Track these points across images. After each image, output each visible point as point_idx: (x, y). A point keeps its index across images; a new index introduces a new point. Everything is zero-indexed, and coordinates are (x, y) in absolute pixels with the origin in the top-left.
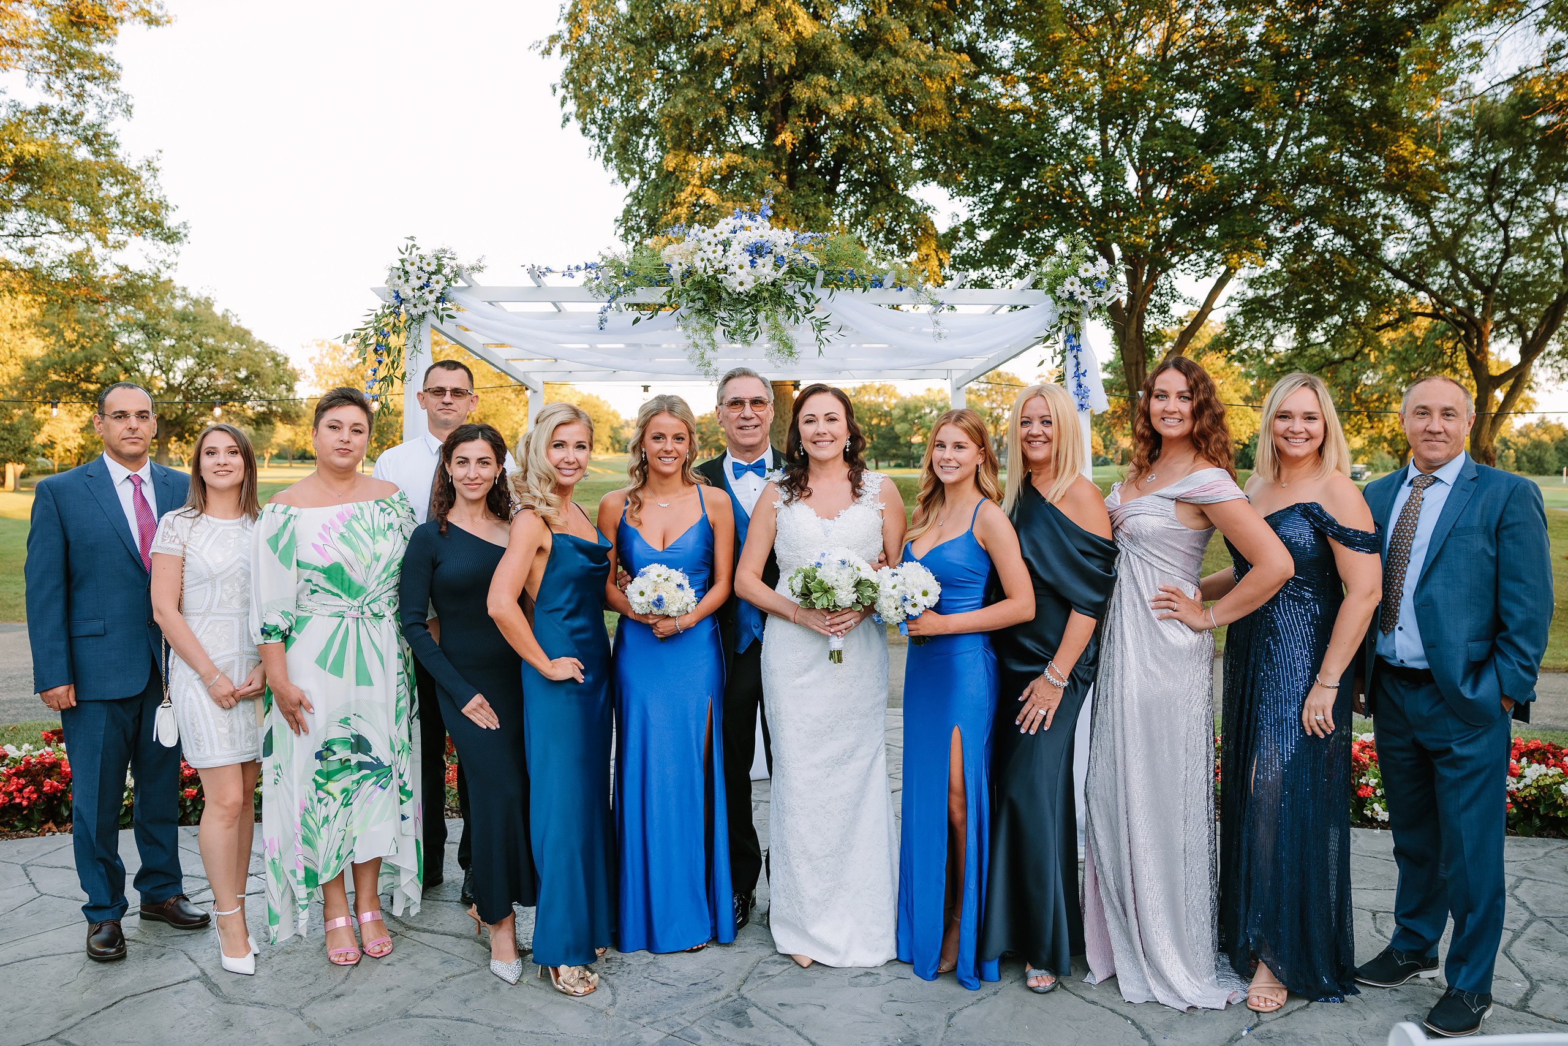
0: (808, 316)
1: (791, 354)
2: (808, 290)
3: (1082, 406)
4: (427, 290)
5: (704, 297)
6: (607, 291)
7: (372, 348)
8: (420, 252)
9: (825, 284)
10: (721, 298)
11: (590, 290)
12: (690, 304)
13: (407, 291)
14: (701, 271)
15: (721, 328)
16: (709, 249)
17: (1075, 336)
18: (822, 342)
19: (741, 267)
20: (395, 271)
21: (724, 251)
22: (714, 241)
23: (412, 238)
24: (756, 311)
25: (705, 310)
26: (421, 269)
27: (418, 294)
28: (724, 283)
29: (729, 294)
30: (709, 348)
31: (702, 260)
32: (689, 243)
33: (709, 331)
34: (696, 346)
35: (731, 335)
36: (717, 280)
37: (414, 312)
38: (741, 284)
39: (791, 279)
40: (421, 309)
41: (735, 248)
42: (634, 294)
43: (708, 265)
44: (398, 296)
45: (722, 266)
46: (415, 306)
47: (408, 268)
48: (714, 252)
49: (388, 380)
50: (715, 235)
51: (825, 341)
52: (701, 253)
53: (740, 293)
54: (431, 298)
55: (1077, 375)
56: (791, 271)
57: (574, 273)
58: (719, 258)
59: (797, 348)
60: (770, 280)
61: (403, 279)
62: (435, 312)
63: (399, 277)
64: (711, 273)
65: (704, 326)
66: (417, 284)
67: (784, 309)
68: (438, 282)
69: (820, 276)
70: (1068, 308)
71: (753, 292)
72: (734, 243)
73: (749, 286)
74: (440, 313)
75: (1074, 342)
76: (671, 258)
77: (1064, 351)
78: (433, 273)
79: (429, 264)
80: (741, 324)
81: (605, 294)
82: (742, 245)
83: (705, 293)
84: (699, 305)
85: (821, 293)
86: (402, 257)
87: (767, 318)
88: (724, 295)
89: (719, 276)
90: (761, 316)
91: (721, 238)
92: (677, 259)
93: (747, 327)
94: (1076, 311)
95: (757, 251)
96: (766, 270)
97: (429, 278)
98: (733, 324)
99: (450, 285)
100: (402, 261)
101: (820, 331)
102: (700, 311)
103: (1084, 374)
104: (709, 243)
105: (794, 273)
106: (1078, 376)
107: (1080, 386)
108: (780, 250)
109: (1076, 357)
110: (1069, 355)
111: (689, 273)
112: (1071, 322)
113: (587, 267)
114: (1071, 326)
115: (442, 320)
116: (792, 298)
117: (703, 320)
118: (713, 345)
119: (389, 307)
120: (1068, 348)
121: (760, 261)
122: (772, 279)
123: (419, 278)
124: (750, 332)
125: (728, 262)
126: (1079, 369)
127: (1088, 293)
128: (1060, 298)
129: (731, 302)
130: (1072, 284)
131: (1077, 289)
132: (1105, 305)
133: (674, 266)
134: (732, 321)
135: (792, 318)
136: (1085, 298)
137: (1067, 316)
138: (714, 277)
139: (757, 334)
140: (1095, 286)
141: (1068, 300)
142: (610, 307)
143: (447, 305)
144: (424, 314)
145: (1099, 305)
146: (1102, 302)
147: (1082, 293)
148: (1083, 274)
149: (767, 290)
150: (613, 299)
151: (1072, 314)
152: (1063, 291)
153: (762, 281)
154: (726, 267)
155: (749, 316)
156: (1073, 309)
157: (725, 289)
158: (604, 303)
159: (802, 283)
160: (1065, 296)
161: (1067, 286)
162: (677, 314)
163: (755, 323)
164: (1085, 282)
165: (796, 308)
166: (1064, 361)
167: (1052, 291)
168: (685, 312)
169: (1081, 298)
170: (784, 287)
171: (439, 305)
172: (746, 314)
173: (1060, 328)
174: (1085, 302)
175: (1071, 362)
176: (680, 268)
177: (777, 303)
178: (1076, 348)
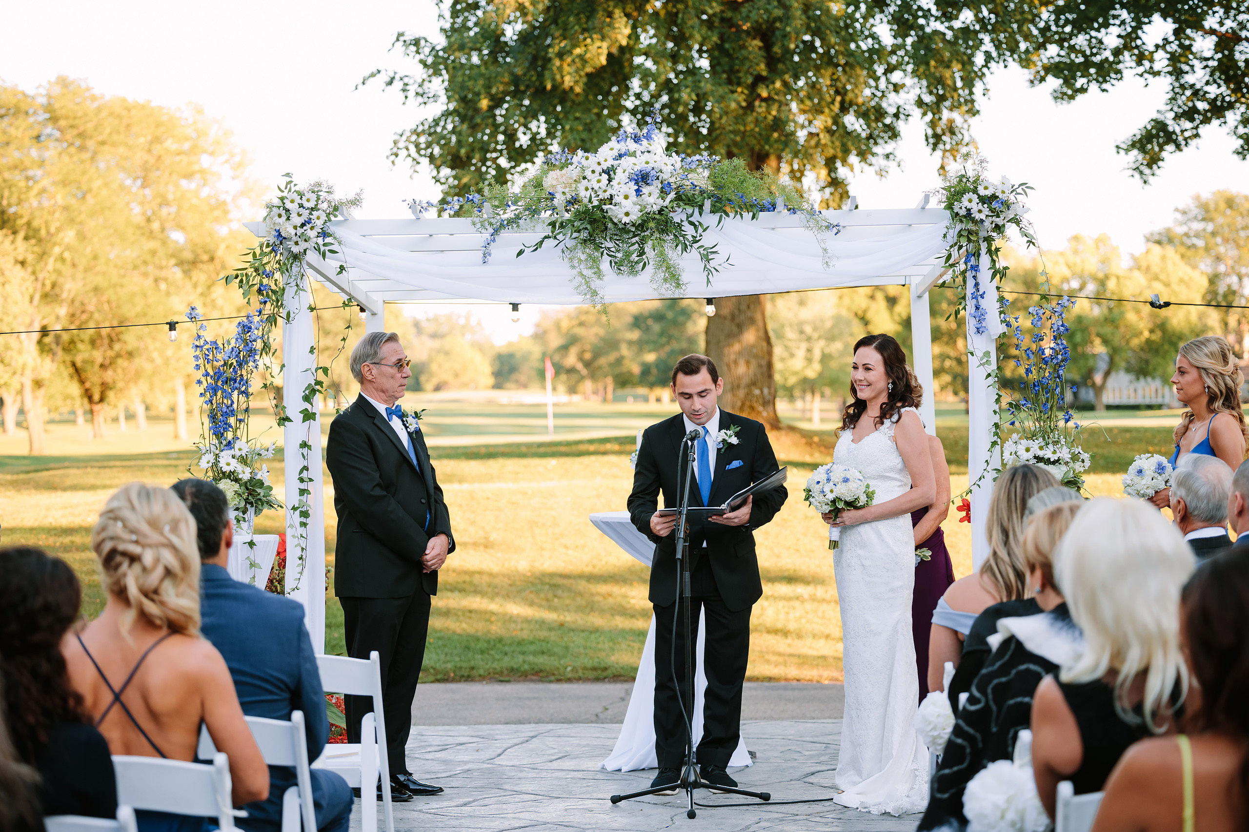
0: (696, 245)
1: (678, 285)
2: (696, 217)
3: (979, 329)
4: (308, 226)
5: (589, 227)
6: (491, 224)
7: (256, 288)
8: (297, 188)
9: (714, 211)
10: (606, 228)
11: (474, 224)
12: (575, 235)
13: (288, 230)
14: (586, 201)
15: (606, 259)
16: (594, 178)
17: (974, 255)
18: (710, 273)
19: (626, 197)
20: (274, 209)
21: (610, 180)
22: (598, 169)
23: (288, 175)
24: (643, 241)
25: (589, 241)
26: (301, 206)
27: (300, 231)
28: (610, 214)
29: (615, 224)
30: (596, 277)
31: (587, 189)
32: (572, 172)
33: (595, 262)
34: (582, 276)
35: (617, 265)
36: (602, 210)
37: (295, 249)
38: (627, 214)
39: (678, 206)
40: (303, 245)
41: (620, 176)
42: (518, 226)
43: (593, 195)
44: (280, 235)
45: (607, 195)
46: (297, 243)
47: (288, 205)
48: (599, 181)
49: (272, 320)
50: (599, 164)
51: (713, 271)
52: (585, 182)
53: (625, 224)
54: (312, 234)
55: (974, 297)
56: (679, 198)
58: (604, 188)
59: (684, 278)
60: (656, 208)
61: (284, 218)
62: (317, 249)
63: (280, 216)
64: (596, 203)
65: (590, 256)
66: (298, 221)
67: (672, 237)
68: (318, 218)
69: (708, 204)
70: (964, 226)
71: (639, 222)
72: (619, 171)
73: (635, 216)
74: (322, 249)
75: (973, 261)
76: (553, 186)
77: (965, 271)
78: (312, 209)
79: (308, 200)
80: (628, 255)
81: (488, 227)
82: (627, 174)
83: (590, 223)
84: (584, 235)
85: (710, 219)
86: (280, 194)
87: (654, 247)
88: (610, 225)
89: (605, 207)
90: (648, 246)
91: (605, 166)
92: (560, 189)
93: (634, 257)
94: (974, 228)
95: (642, 178)
96: (652, 199)
97: (311, 214)
98: (619, 255)
99: (330, 220)
100: (282, 199)
101: (708, 260)
102: (585, 241)
103: (982, 296)
104: (593, 172)
105: (682, 200)
106: (976, 298)
107: (977, 308)
108: (665, 176)
109: (974, 277)
110: (969, 275)
111: (574, 201)
112: (969, 240)
114: (971, 245)
115: (324, 256)
117: (589, 250)
118: (599, 276)
119: (268, 245)
120: (969, 268)
121: (645, 190)
122: (659, 208)
123: (299, 215)
124: (637, 263)
125: (613, 193)
126: (978, 290)
127: (986, 211)
128: (957, 214)
129: (618, 232)
130: (970, 201)
131: (975, 206)
132: (1004, 225)
133: (557, 195)
134: (618, 251)
135: (679, 247)
136: (982, 216)
137: (965, 233)
138: (599, 207)
139: (645, 264)
140: (994, 205)
141: (965, 217)
142: (494, 240)
143: (328, 240)
144: (305, 251)
145: (997, 225)
146: (1000, 223)
147: (980, 211)
148: (982, 192)
149: (654, 219)
150: (496, 231)
151: (970, 232)
152: (961, 207)
153: (649, 209)
154: (611, 197)
155: (636, 246)
156: (971, 226)
157: (611, 220)
158: (486, 235)
159: (689, 210)
160: (963, 212)
161: (965, 203)
162: (562, 245)
163: (642, 253)
164: (983, 200)
165: (684, 236)
166: (965, 281)
167: (950, 207)
168: (570, 243)
169: (978, 216)
170: (671, 214)
171: (320, 241)
172: (633, 244)
173: (960, 247)
174: (982, 221)
175: (970, 283)
176: (563, 198)
177: (664, 231)
178: (975, 268)
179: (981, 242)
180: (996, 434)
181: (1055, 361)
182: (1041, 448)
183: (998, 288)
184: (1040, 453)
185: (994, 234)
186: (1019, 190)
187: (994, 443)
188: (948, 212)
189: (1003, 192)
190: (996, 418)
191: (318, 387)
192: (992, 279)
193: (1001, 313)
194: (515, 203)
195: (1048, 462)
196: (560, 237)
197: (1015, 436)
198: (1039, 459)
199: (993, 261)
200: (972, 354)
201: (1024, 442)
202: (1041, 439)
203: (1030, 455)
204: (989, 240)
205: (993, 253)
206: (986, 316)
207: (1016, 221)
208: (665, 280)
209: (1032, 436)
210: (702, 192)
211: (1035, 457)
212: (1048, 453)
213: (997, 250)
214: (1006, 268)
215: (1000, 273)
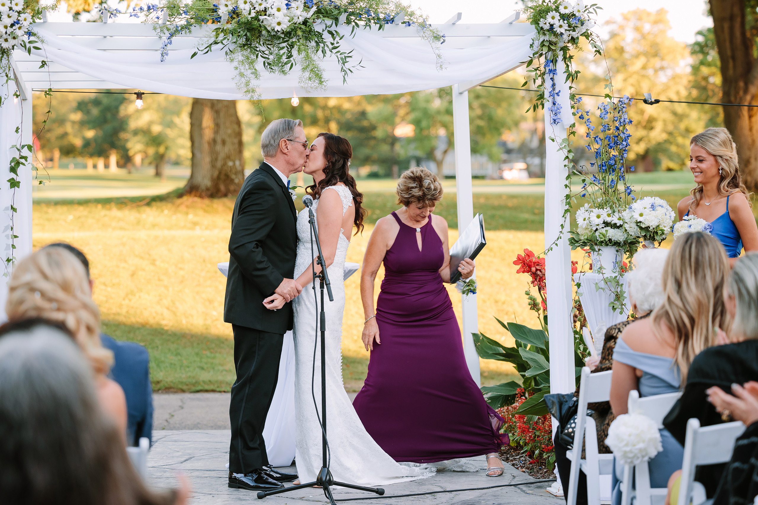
0: (334, 51)
1: (321, 82)
2: (333, 29)
3: (555, 120)
4: (17, 26)
5: (248, 34)
6: (168, 30)
9: (348, 22)
10: (261, 34)
11: (155, 29)
12: (236, 40)
15: (261, 60)
17: (552, 61)
18: (346, 73)
19: (279, 10)
24: (292, 46)
25: (247, 45)
26: (11, 9)
27: (9, 30)
28: (265, 23)
29: (268, 32)
30: (253, 76)
31: (246, 2)
33: (252, 63)
34: (242, 75)
35: (268, 65)
36: (259, 20)
37: (5, 46)
38: (279, 24)
39: (318, 18)
42: (190, 32)
43: (252, 8)
45: (262, 8)
46: (6, 40)
51: (348, 72)
53: (277, 32)
54: (20, 33)
55: (552, 95)
56: (319, 12)
57: (139, 14)
58: (260, 2)
59: (325, 76)
60: (301, 20)
62: (23, 45)
64: (253, 15)
65: (248, 58)
66: (8, 22)
67: (313, 44)
68: (25, 20)
69: (343, 18)
70: (547, 38)
71: (288, 30)
73: (285, 26)
74: (28, 45)
75: (551, 66)
77: (544, 74)
78: (19, 13)
79: (16, 4)
80: (280, 57)
81: (166, 31)
83: (249, 30)
84: (242, 41)
85: (343, 29)
87: (299, 51)
88: (264, 32)
89: (260, 17)
90: (294, 52)
92: (223, 1)
93: (284, 59)
94: (555, 39)
96: (299, 12)
97: (19, 16)
98: (271, 57)
99: (34, 22)
101: (345, 63)
102: (244, 45)
103: (558, 94)
105: (321, 13)
107: (554, 104)
109: (552, 79)
110: (547, 77)
111: (235, 13)
112: (550, 49)
113: (149, 8)
114: (550, 53)
115: (29, 51)
116: (320, 35)
117: (247, 52)
118: (256, 74)
120: (547, 71)
121: (293, 4)
122: (303, 19)
123: (9, 17)
124: (286, 64)
125: (268, 6)
126: (554, 89)
127: (566, 26)
128: (542, 28)
129: (270, 38)
130: (553, 18)
131: (557, 22)
132: (578, 38)
133: (220, 7)
134: (271, 54)
135: (320, 52)
136: (563, 30)
137: (547, 44)
138: (256, 19)
139: (292, 64)
140: (572, 21)
141: (548, 30)
142: (171, 43)
143: (32, 38)
144: (13, 47)
145: (572, 38)
146: (575, 37)
147: (561, 26)
148: (562, 11)
149: (300, 28)
150: (172, 35)
151: (551, 43)
152: (545, 23)
153: (296, 20)
154: (265, 10)
155: (285, 50)
156: (553, 39)
157: (266, 29)
158: (165, 38)
159: (329, 22)
160: (547, 27)
161: (549, 20)
162: (226, 49)
163: (289, 57)
164: (563, 17)
165: (324, 43)
166: (544, 81)
167: (536, 21)
168: (232, 47)
169: (559, 30)
170: (314, 24)
171: (26, 38)
172: (283, 48)
173: (541, 55)
174: (562, 34)
175: (548, 84)
176: (226, 9)
177: (307, 39)
178: (553, 72)
179: (558, 51)
180: (568, 203)
181: (621, 147)
182: (609, 215)
183: (570, 88)
184: (609, 220)
185: (569, 45)
186: (591, 10)
187: (566, 211)
188: (534, 26)
189: (579, 11)
190: (567, 191)
191: (23, 161)
192: (567, 80)
193: (573, 107)
194: (185, 13)
195: (615, 226)
196: (224, 42)
197: (586, 205)
198: (607, 224)
199: (568, 66)
200: (553, 140)
201: (596, 211)
202: (609, 209)
203: (600, 221)
204: (565, 49)
205: (567, 59)
206: (561, 110)
207: (587, 35)
208: (310, 79)
209: (601, 206)
210: (337, 8)
211: (604, 223)
212: (614, 220)
213: (571, 57)
214: (577, 72)
215: (572, 76)
